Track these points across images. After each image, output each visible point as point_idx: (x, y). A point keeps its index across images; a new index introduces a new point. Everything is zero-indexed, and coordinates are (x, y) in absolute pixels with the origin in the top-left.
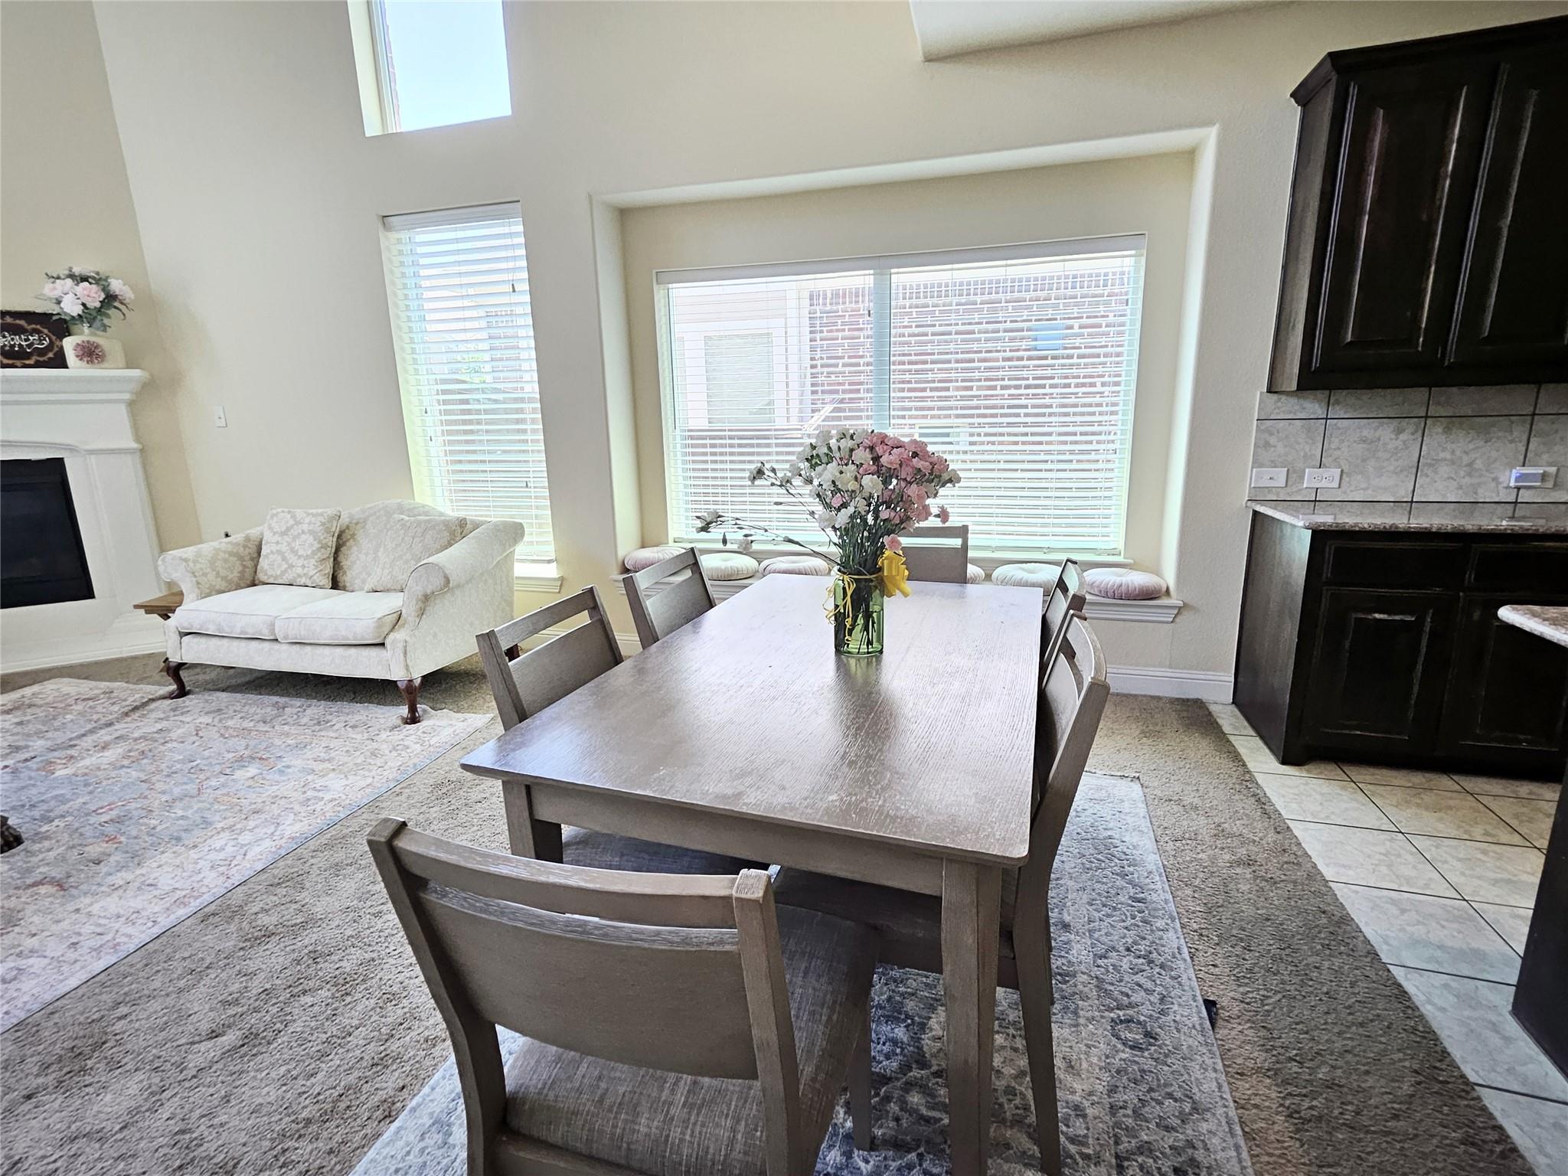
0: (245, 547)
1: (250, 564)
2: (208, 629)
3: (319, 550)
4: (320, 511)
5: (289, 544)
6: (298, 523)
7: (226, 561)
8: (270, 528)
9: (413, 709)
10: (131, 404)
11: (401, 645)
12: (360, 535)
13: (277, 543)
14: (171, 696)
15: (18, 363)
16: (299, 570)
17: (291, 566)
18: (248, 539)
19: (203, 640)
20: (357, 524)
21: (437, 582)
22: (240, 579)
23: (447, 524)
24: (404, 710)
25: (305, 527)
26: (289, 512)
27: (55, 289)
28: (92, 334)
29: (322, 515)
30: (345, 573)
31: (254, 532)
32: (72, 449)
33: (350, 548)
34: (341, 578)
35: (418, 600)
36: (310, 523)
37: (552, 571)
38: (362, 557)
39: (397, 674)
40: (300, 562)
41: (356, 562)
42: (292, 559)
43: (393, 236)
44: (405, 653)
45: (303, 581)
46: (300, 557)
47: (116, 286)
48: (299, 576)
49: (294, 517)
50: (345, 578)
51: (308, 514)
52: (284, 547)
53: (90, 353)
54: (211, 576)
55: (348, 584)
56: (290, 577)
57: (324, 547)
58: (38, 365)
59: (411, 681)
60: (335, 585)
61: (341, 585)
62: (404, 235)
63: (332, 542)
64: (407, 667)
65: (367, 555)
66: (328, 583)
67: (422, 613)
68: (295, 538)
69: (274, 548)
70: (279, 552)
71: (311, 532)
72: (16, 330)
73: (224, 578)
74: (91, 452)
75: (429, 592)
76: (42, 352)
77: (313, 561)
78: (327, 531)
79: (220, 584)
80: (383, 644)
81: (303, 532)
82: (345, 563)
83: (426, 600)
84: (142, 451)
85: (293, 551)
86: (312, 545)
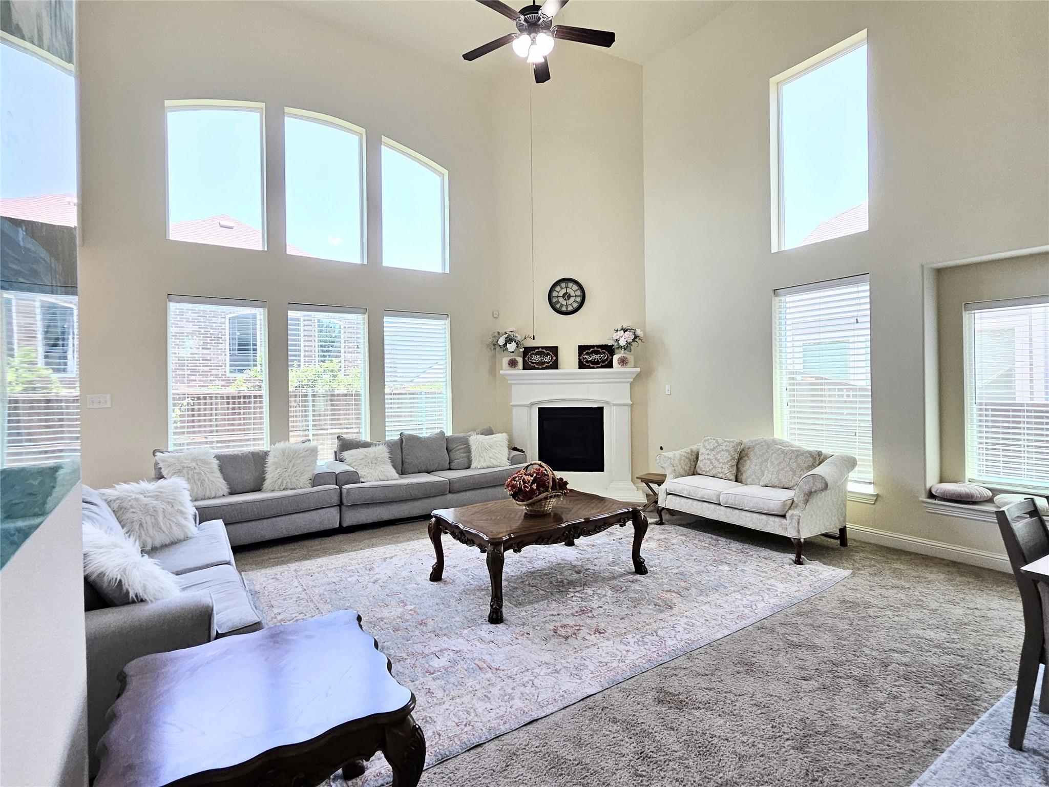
0: (691, 455)
1: (693, 464)
2: (683, 493)
3: (731, 460)
4: (732, 440)
5: (714, 455)
6: (720, 445)
7: (684, 460)
8: (704, 446)
9: (798, 557)
10: (631, 384)
11: (796, 518)
12: (752, 455)
13: (708, 454)
14: (656, 523)
15: (595, 366)
16: (720, 470)
17: (715, 467)
18: (692, 451)
19: (678, 498)
20: (749, 448)
21: (819, 485)
22: (690, 470)
23: (810, 453)
24: (793, 557)
25: (724, 448)
26: (714, 439)
27: (617, 335)
28: (625, 353)
29: (733, 442)
30: (742, 474)
31: (694, 447)
32: (608, 403)
33: (745, 461)
34: (739, 477)
35: (805, 494)
36: (726, 446)
37: (871, 490)
38: (753, 466)
39: (791, 534)
40: (721, 465)
41: (750, 468)
42: (716, 464)
43: (777, 299)
44: (799, 523)
45: (720, 476)
46: (720, 463)
47: (639, 332)
48: (719, 473)
49: (717, 441)
50: (743, 477)
51: (725, 441)
52: (711, 457)
53: (623, 361)
54: (680, 467)
55: (743, 481)
56: (714, 473)
57: (734, 459)
58: (602, 367)
59: (799, 539)
60: (736, 481)
61: (739, 480)
62: (783, 298)
63: (737, 456)
64: (799, 531)
65: (756, 466)
66: (733, 478)
67: (806, 502)
68: (718, 453)
69: (706, 457)
70: (709, 459)
71: (727, 450)
72: (597, 353)
73: (684, 469)
74: (614, 405)
75: (813, 490)
76: (603, 361)
77: (727, 466)
78: (736, 450)
79: (682, 472)
80: (784, 516)
81: (723, 450)
82: (742, 469)
83: (809, 495)
84: (632, 405)
85: (716, 459)
86: (727, 457)
